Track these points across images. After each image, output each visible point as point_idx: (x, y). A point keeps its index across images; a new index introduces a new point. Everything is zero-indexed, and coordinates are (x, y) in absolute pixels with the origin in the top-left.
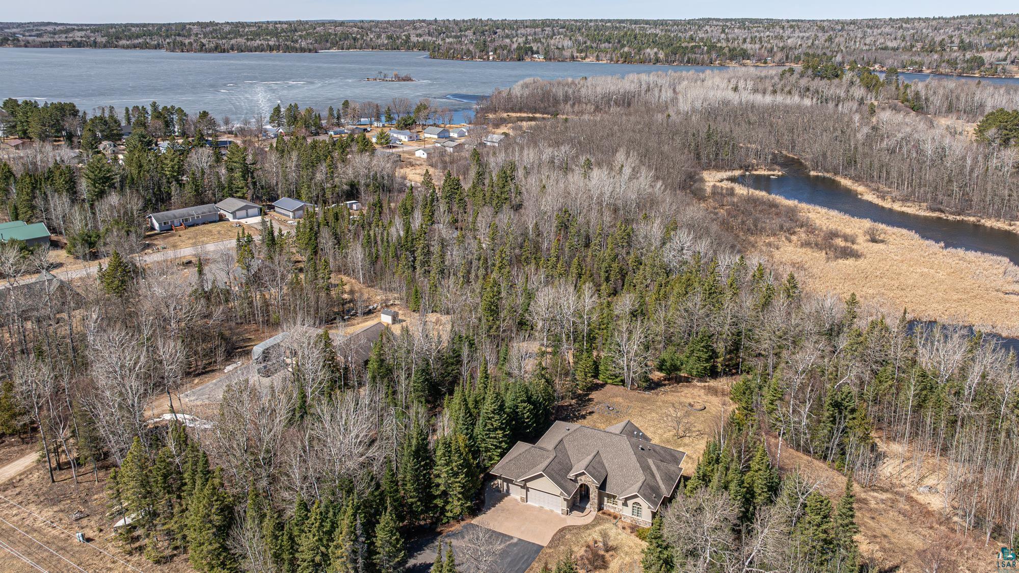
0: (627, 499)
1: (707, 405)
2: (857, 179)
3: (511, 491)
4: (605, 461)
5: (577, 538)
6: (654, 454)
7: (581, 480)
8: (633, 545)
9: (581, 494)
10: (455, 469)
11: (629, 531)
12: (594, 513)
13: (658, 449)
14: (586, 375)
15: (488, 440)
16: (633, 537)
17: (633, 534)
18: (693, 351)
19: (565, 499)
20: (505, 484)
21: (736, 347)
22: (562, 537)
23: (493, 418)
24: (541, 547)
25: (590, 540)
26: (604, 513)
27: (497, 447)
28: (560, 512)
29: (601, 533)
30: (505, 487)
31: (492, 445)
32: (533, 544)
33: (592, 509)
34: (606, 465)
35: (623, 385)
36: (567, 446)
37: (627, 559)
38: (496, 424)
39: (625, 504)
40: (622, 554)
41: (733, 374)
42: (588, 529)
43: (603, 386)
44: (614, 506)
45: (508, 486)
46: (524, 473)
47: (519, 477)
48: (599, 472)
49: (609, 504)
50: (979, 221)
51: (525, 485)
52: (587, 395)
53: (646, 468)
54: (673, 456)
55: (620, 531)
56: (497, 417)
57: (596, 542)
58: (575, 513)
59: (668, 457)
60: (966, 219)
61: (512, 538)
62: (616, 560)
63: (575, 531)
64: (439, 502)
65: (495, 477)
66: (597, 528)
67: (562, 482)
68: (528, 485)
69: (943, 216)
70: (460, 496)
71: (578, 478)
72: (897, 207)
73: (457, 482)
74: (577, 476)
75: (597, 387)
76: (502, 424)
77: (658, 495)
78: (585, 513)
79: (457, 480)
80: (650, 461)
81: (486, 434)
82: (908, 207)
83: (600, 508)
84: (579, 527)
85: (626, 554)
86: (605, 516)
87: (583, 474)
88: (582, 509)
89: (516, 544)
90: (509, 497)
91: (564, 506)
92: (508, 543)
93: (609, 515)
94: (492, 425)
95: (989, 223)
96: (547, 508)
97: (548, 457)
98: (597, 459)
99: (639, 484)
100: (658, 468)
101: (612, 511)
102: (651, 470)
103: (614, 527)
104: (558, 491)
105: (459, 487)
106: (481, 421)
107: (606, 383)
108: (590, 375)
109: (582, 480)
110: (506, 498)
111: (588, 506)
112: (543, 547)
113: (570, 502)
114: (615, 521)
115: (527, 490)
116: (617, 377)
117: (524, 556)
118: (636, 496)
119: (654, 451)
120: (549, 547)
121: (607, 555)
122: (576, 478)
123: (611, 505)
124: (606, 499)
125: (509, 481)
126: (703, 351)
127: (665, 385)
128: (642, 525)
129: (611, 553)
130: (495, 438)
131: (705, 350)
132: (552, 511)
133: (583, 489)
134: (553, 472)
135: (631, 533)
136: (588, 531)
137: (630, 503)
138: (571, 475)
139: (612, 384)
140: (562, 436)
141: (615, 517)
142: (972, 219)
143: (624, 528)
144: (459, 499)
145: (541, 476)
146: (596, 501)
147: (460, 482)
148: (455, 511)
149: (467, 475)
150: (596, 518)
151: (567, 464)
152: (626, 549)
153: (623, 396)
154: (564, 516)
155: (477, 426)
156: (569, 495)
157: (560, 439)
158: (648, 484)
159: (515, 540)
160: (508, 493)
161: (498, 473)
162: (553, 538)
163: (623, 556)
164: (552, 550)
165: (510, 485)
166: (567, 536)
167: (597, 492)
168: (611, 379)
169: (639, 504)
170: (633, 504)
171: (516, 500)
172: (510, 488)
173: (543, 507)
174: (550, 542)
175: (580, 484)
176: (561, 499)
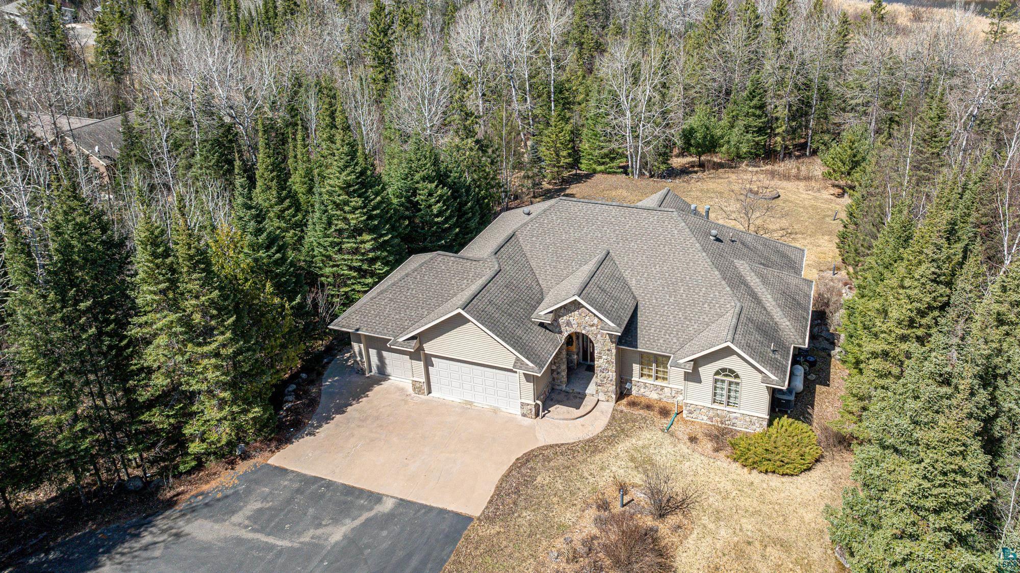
0: (697, 363)
1: (781, 192)
3: (389, 370)
4: (627, 274)
5: (568, 481)
6: (745, 250)
7: (568, 324)
8: (729, 486)
9: (569, 362)
10: (197, 318)
11: (709, 446)
12: (608, 406)
13: (749, 239)
14: (558, 155)
15: (338, 257)
16: (723, 462)
17: (722, 454)
18: (735, 118)
19: (528, 378)
20: (373, 352)
21: (799, 113)
22: (526, 483)
23: (346, 203)
24: (465, 520)
25: (604, 482)
26: (633, 404)
27: (362, 273)
28: (517, 411)
29: (633, 459)
30: (374, 360)
31: (351, 268)
32: (442, 511)
33: (602, 397)
34: (633, 283)
35: (627, 174)
36: (527, 248)
37: (723, 532)
38: (355, 219)
39: (693, 376)
40: (705, 520)
41: (798, 157)
42: (596, 450)
43: (588, 176)
44: (659, 383)
45: (381, 358)
46: (414, 322)
47: (404, 330)
48: (616, 299)
49: (644, 380)
51: (420, 348)
52: (565, 189)
53: (737, 282)
54: (784, 256)
55: (684, 448)
56: (356, 201)
57: (623, 489)
58: (558, 410)
59: (774, 258)
61: (377, 498)
62: (691, 541)
63: (561, 460)
64: (158, 418)
65: (344, 340)
66: (623, 446)
67: (519, 332)
68: (429, 348)
70: (226, 395)
71: (562, 321)
73: (204, 356)
74: (558, 313)
75: (578, 179)
76: (371, 218)
77: (781, 346)
78: (583, 410)
79: (206, 349)
80: (743, 267)
81: (333, 245)
83: (622, 393)
84: (569, 450)
85: (718, 516)
86: (638, 412)
87: (576, 305)
88: (575, 399)
89: (389, 518)
90: (385, 384)
91: (528, 394)
92: (366, 515)
93: (649, 407)
94: (345, 219)
96: (482, 401)
97: (478, 276)
98: (607, 269)
99: (729, 319)
100: (764, 280)
101: (654, 396)
102: (747, 285)
103: (668, 440)
104: (506, 355)
105: (217, 367)
106: (317, 214)
107: (595, 172)
108: (565, 153)
109: (574, 323)
110: (377, 388)
111: (591, 389)
112: (469, 519)
113: (543, 386)
114: (665, 422)
115: (428, 361)
116: (613, 159)
117: (409, 556)
118: (726, 352)
119: (743, 243)
120: (488, 518)
121: (664, 528)
122: (556, 320)
123: (650, 381)
124: (636, 368)
125: (380, 344)
126: (754, 115)
127: (696, 172)
128: (741, 427)
129: (672, 520)
130: (355, 251)
131: (758, 112)
132: (495, 411)
133: (574, 348)
134: (490, 309)
135: (717, 450)
136: (597, 457)
137: (707, 372)
138: (543, 313)
139: (602, 172)
140: (515, 227)
141: (664, 412)
143: (693, 439)
144: (222, 403)
145: (457, 321)
146: (612, 375)
147: (217, 355)
148: (214, 437)
149: (239, 332)
150: (613, 417)
151: (530, 288)
152: (714, 500)
153: (628, 189)
154: (528, 421)
155: (310, 227)
156: (541, 366)
157: (509, 232)
158: (750, 320)
159: (387, 506)
160: (383, 374)
161: (348, 327)
162: (499, 488)
163: (711, 526)
164: (497, 528)
165: (385, 354)
166: (539, 479)
167: (614, 351)
168: (603, 163)
169: (732, 371)
170: (717, 373)
171: (402, 390)
172: (387, 361)
173: (471, 403)
174: (490, 502)
175: (566, 334)
176: (518, 378)
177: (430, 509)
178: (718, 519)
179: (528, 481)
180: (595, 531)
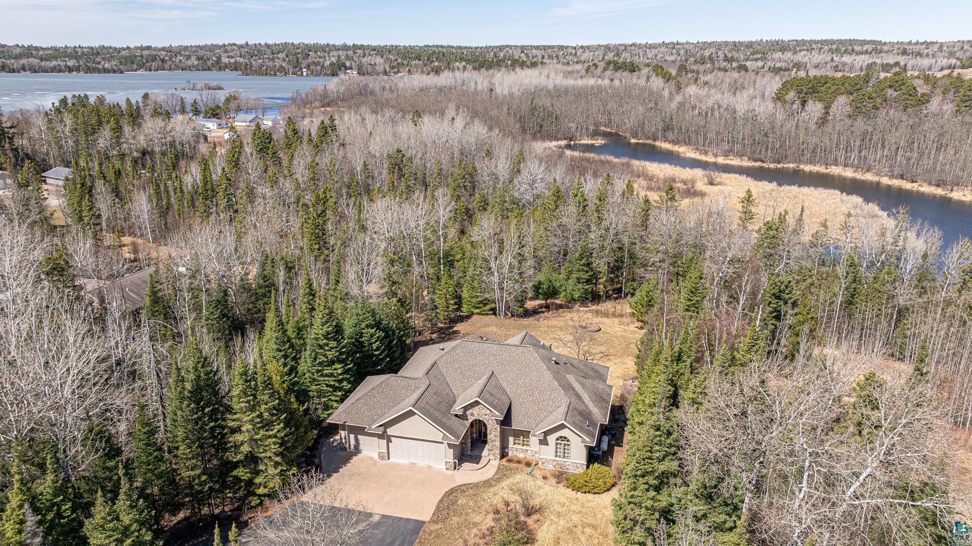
0: (546, 434)
1: (602, 326)
2: (675, 142)
3: (361, 447)
4: (504, 385)
5: (476, 502)
6: (573, 369)
7: (472, 414)
8: (565, 500)
9: (472, 438)
10: (266, 415)
11: (554, 481)
12: (495, 463)
13: (575, 362)
14: (447, 303)
15: (321, 379)
16: (561, 488)
17: (561, 485)
18: (570, 272)
19: (450, 446)
20: (352, 436)
21: (615, 269)
22: (453, 504)
23: (327, 345)
24: (419, 525)
25: (497, 501)
26: (510, 461)
27: (336, 389)
28: (444, 467)
29: (511, 489)
30: (353, 442)
31: (327, 386)
32: (407, 520)
33: (492, 457)
34: (508, 390)
35: (495, 314)
36: (444, 371)
37: (562, 522)
38: (331, 355)
39: (544, 442)
40: (552, 517)
41: (616, 299)
42: (490, 486)
43: (468, 317)
44: (525, 448)
45: (357, 440)
46: (380, 416)
47: (374, 421)
48: (499, 399)
49: (516, 446)
50: (798, 167)
51: (385, 432)
52: (452, 327)
53: (568, 388)
54: (596, 371)
55: (540, 482)
56: (333, 344)
57: (507, 504)
58: (466, 465)
59: (591, 373)
60: (786, 166)
61: (371, 515)
62: (545, 527)
63: (471, 491)
64: (242, 473)
65: (334, 428)
66: (505, 483)
67: (444, 420)
68: (390, 431)
69: (765, 165)
70: (278, 459)
71: (468, 413)
72: (721, 160)
73: (270, 437)
74: (466, 408)
75: (462, 319)
76: (341, 353)
77: (592, 423)
78: (481, 465)
79: (271, 433)
80: (571, 378)
81: (318, 371)
82: (731, 160)
83: (503, 455)
84: (476, 486)
85: (559, 515)
86: (513, 465)
87: (477, 403)
88: (476, 459)
89: (378, 525)
90: (359, 456)
91: (449, 456)
92: (366, 523)
93: (519, 462)
94: (325, 356)
95: (808, 168)
96: (421, 463)
97: (417, 388)
98: (493, 382)
99: (563, 409)
100: (583, 386)
101: (521, 456)
102: (573, 389)
103: (530, 479)
104: (437, 434)
105: (275, 444)
106: (308, 352)
107: (473, 314)
108: (452, 302)
109: (475, 414)
110: (355, 458)
111: (485, 453)
112: (424, 523)
113: (458, 450)
114: (529, 469)
115: (389, 441)
116: (485, 305)
117: (396, 539)
118: (562, 427)
119: (572, 365)
120: (433, 521)
121: (530, 521)
122: (465, 412)
123: (520, 447)
124: (511, 439)
125: (358, 431)
126: (583, 270)
127: (543, 312)
128: (571, 470)
129: (535, 517)
130: (332, 375)
131: (585, 269)
132: (430, 467)
133: (474, 430)
134: (427, 407)
135: (558, 483)
136: (492, 489)
137: (552, 439)
138: (457, 409)
139: (478, 314)
140: (435, 358)
141: (528, 464)
142: (792, 165)
143: (545, 478)
144: (277, 464)
145: (410, 414)
146: (498, 444)
147: (275, 437)
148: (271, 485)
149: (287, 423)
150: (499, 468)
151: (448, 394)
152: (557, 507)
153: (496, 326)
154: (449, 472)
155: (303, 360)
156: (458, 439)
157: (433, 361)
158: (575, 409)
159: (376, 518)
160: (357, 450)
161: (339, 421)
162: (438, 507)
163: (556, 520)
164: (440, 526)
165: (359, 437)
166: (460, 501)
167: (499, 429)
168: (478, 308)
169: (565, 438)
170: (557, 439)
171: (372, 458)
172: (361, 442)
173: (415, 464)
174: (434, 514)
175: (470, 421)
176: (444, 446)
177: (400, 519)
178: (559, 516)
179: (454, 503)
180: (493, 524)
